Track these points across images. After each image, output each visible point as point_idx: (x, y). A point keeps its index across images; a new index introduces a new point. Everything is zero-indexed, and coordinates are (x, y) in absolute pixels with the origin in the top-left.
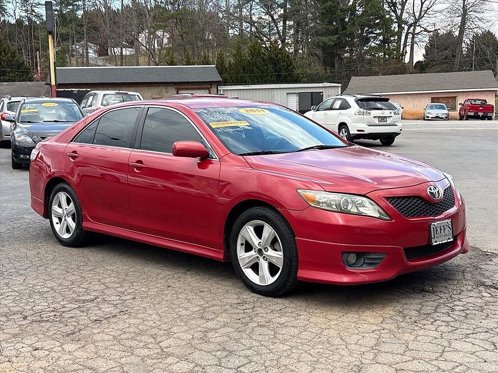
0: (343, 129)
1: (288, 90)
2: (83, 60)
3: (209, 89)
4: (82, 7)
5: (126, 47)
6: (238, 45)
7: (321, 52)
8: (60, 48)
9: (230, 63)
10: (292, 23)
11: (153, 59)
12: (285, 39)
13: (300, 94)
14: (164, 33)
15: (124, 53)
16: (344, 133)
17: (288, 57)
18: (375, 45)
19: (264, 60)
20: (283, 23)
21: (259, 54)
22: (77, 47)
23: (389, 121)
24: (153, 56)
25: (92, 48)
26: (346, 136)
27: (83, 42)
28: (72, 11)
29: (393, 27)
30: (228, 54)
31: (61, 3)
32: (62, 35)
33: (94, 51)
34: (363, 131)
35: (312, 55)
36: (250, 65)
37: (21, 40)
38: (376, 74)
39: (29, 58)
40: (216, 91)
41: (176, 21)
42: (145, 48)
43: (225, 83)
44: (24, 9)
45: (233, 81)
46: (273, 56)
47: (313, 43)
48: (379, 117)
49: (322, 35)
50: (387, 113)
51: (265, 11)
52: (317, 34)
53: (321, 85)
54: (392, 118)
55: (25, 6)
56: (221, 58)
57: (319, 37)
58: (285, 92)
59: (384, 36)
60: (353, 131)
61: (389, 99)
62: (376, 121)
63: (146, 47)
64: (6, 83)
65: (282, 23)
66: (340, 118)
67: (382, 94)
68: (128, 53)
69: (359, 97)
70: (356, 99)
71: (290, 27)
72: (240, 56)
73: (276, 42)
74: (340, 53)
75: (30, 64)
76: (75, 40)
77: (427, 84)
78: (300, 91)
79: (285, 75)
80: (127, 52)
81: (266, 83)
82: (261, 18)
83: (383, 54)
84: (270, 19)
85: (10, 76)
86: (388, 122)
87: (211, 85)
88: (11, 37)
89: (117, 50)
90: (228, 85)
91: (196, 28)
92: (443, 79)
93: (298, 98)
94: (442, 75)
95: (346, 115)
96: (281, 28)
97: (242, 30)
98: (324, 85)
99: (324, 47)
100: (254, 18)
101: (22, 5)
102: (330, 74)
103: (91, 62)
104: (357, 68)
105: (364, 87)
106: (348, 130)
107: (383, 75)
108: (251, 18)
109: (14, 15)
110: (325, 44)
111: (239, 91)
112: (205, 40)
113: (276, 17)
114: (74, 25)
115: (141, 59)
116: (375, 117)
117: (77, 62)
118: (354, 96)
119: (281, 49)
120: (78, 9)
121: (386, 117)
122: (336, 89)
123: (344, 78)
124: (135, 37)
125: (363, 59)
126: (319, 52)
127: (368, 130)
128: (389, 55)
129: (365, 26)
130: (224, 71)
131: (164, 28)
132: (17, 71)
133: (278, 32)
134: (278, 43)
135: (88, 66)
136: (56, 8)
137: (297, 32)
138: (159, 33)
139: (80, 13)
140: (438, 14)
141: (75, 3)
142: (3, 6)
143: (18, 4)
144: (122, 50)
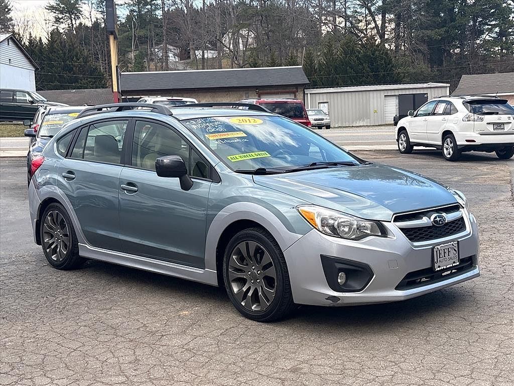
0: (448, 139)
1: (386, 91)
2: (162, 64)
3: (294, 93)
4: (161, 6)
5: (207, 48)
6: (329, 43)
7: (426, 48)
8: (138, 52)
9: (320, 64)
10: (392, 16)
11: (236, 62)
12: (384, 34)
13: (400, 97)
14: (248, 33)
15: (206, 56)
16: (449, 143)
17: (387, 54)
18: (490, 38)
19: (358, 59)
20: (382, 16)
21: (353, 52)
22: (156, 50)
23: (507, 128)
24: (236, 58)
25: (172, 51)
26: (452, 148)
27: (162, 45)
28: (150, 11)
29: (511, 17)
30: (319, 54)
31: (139, 3)
32: (140, 37)
33: (174, 55)
34: (474, 141)
35: (415, 51)
36: (343, 65)
37: (97, 44)
38: (492, 71)
39: (106, 63)
40: (303, 95)
41: (261, 19)
42: (227, 49)
43: (314, 85)
44: (100, 10)
45: (323, 84)
46: (369, 53)
47: (417, 37)
48: (494, 124)
49: (426, 29)
50: (504, 118)
51: (361, 4)
52: (422, 27)
53: (425, 85)
54: (510, 125)
55: (101, 7)
56: (309, 58)
57: (423, 31)
58: (383, 94)
59: (500, 28)
60: (461, 142)
61: (507, 101)
62: (491, 129)
63: (229, 48)
64: (74, 90)
65: (380, 16)
66: (445, 124)
67: (498, 94)
68: (210, 56)
69: (469, 98)
70: (464, 101)
71: (390, 21)
73: (372, 37)
74: (448, 48)
75: (107, 70)
76: (154, 43)
78: (401, 93)
79: (384, 75)
80: (209, 54)
81: (360, 84)
82: (356, 12)
83: (500, 48)
84: (367, 12)
85: (82, 82)
86: (506, 130)
87: (297, 88)
88: (87, 41)
89: (199, 53)
90: (317, 88)
91: (284, 25)
93: (397, 101)
95: (451, 121)
96: (379, 23)
97: (336, 26)
98: (429, 86)
99: (430, 42)
100: (349, 13)
101: (98, 7)
102: (437, 73)
103: (171, 66)
104: (469, 64)
105: (476, 87)
106: (454, 140)
107: (500, 72)
108: (345, 12)
109: (89, 17)
110: (431, 39)
111: (328, 94)
112: (293, 39)
113: (373, 9)
114: (152, 27)
115: (224, 62)
116: (489, 123)
117: (156, 66)
118: (462, 98)
119: (378, 46)
120: (156, 9)
121: (503, 124)
122: (443, 89)
123: (453, 77)
124: (218, 38)
125: (477, 55)
126: (424, 47)
127: (480, 140)
128: (507, 49)
129: (478, 17)
130: (313, 72)
131: (248, 26)
132: (90, 78)
133: (376, 26)
134: (376, 38)
135: (167, 71)
136: (134, 8)
137: (398, 25)
138: (244, 32)
139: (159, 13)
141: (153, 2)
142: (79, 8)
143: (93, 5)
144: (203, 53)
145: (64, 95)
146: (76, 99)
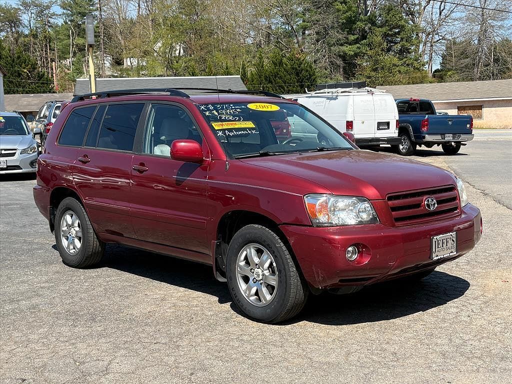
6: (260, 55)
7: (342, 62)
8: (76, 58)
9: (252, 74)
11: (170, 71)
24: (170, 66)
32: (78, 45)
35: (333, 65)
36: (272, 76)
37: (36, 51)
44: (39, 19)
46: (295, 66)
47: (333, 52)
49: (342, 45)
52: (337, 43)
55: (40, 17)
57: (339, 47)
64: (33, 95)
72: (262, 67)
77: (453, 93)
79: (309, 85)
84: (290, 29)
88: (26, 48)
89: (134, 61)
92: (468, 88)
94: (467, 84)
96: (300, 38)
99: (345, 57)
100: (274, 28)
109: (29, 26)
110: (346, 54)
126: (340, 62)
130: (246, 81)
140: (456, 23)
142: (18, 17)
143: (33, 15)
144: (138, 61)
145: (24, 99)
146: (35, 102)
